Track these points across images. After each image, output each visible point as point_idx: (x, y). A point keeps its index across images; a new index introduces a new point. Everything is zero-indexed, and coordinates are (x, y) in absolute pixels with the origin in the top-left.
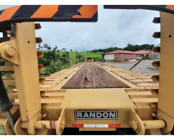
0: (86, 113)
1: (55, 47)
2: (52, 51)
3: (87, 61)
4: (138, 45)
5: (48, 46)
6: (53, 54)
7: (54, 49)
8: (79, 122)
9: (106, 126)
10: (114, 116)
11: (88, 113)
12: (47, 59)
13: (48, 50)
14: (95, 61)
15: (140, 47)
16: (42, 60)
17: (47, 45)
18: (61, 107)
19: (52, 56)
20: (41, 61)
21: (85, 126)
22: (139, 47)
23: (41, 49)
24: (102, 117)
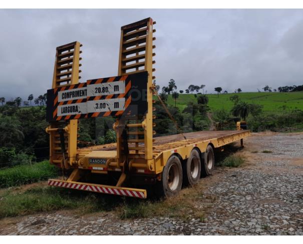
9: (102, 169)
10: (105, 162)
11: (94, 160)
21: (94, 168)
24: (100, 163)
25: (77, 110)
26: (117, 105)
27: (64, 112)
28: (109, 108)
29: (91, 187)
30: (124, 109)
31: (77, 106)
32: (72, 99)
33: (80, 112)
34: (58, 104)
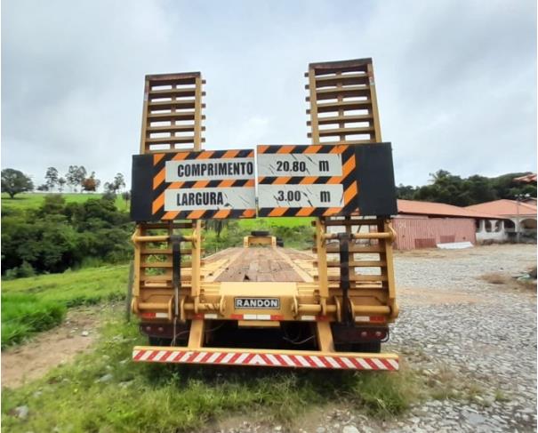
0: (246, 301)
1: (112, 181)
2: (100, 197)
3: (251, 245)
4: (486, 179)
5: (87, 177)
6: (104, 210)
7: (111, 187)
8: (239, 312)
9: (268, 317)
10: (276, 304)
11: (249, 301)
12: (80, 231)
13: (85, 192)
14: (280, 244)
15: (495, 187)
16: (59, 235)
17: (85, 172)
18: (220, 294)
19: (102, 216)
20: (53, 241)
21: (246, 317)
22: (490, 185)
23: (57, 186)
24: (264, 306)
25: (220, 201)
26: (325, 196)
27: (185, 202)
28: (309, 201)
29: (263, 356)
30: (343, 205)
31: (220, 194)
32: (206, 178)
33: (227, 205)
34: (165, 185)
